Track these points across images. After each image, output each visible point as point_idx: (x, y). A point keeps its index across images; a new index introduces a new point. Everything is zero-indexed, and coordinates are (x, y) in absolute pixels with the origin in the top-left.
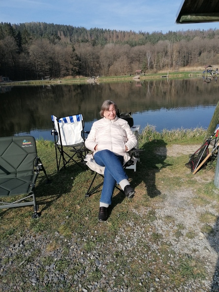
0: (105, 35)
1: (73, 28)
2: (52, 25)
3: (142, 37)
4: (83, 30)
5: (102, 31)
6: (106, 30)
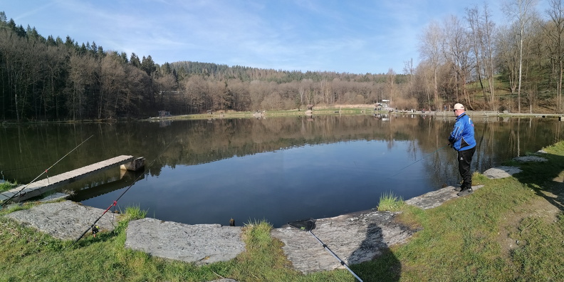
0: (248, 72)
1: (216, 66)
2: (197, 64)
3: (284, 75)
4: (226, 67)
5: (245, 69)
6: (248, 68)
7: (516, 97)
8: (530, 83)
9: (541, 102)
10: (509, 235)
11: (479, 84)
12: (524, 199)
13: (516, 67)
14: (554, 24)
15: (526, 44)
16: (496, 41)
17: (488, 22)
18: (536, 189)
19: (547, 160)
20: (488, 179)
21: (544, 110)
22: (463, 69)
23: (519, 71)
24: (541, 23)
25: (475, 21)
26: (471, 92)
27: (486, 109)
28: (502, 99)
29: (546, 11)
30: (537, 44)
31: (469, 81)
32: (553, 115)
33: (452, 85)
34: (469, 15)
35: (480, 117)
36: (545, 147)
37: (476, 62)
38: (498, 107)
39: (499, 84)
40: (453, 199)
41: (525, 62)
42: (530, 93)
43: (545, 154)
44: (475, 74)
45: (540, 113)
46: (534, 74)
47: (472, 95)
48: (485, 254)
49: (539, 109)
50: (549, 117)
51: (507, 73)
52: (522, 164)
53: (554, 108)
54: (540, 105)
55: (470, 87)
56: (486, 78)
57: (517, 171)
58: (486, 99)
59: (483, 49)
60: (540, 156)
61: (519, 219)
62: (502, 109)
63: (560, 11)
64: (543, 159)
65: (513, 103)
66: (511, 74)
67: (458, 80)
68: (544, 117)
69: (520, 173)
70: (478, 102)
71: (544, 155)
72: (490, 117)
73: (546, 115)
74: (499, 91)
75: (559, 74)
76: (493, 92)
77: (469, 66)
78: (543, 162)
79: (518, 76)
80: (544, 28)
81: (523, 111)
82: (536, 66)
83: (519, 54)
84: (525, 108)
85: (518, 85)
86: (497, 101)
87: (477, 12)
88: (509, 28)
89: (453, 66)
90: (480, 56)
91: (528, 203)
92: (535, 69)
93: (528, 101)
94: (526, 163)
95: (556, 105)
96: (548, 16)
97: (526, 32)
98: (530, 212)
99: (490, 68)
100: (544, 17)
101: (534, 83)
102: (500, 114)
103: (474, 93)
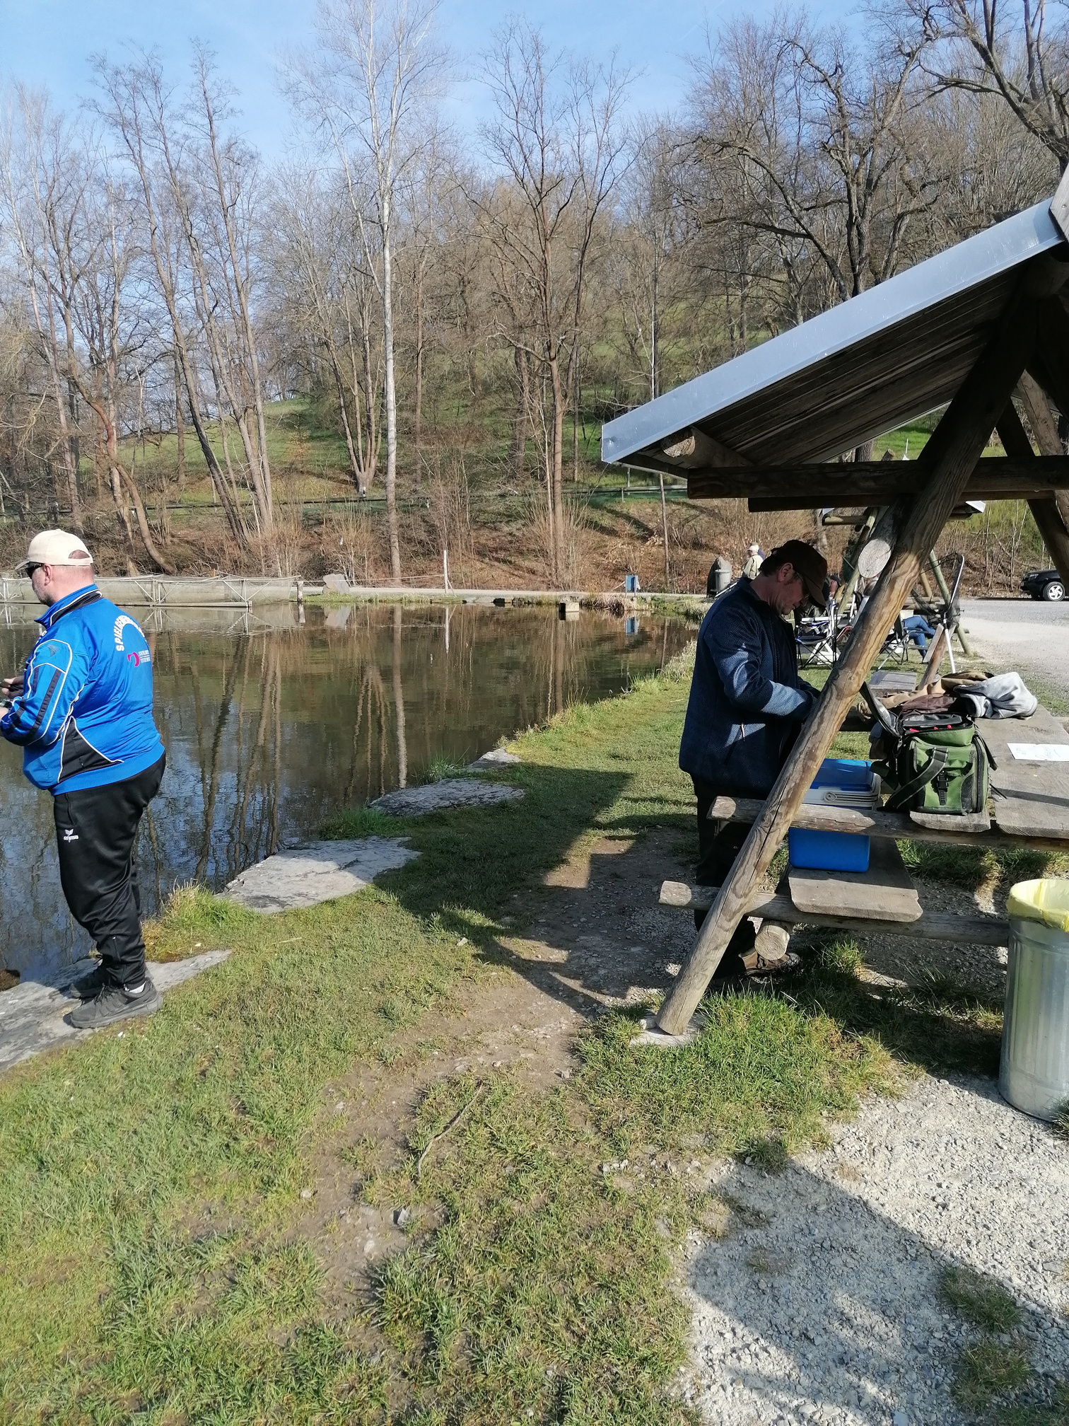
7: (378, 510)
8: (437, 452)
9: (485, 537)
10: (357, 1189)
11: (192, 443)
12: (430, 989)
13: (369, 374)
14: (519, 198)
15: (408, 274)
16: (267, 239)
17: (221, 143)
18: (479, 936)
19: (519, 793)
20: (250, 918)
21: (499, 571)
22: (97, 363)
23: (383, 394)
24: (464, 183)
25: (147, 131)
26: (149, 481)
27: (235, 567)
28: (312, 522)
29: (485, 132)
30: (453, 278)
31: (139, 425)
32: (537, 594)
33: (42, 442)
34: (116, 97)
35: (206, 606)
36: (511, 737)
37: (167, 334)
38: (296, 557)
39: (295, 448)
40: (54, 1048)
41: (410, 355)
42: (440, 493)
43: (512, 767)
44: (168, 393)
45: (483, 585)
46: (451, 412)
47: (155, 500)
48: (235, 1324)
49: (478, 567)
50: (520, 602)
51: (332, 400)
52: (416, 823)
53: (539, 566)
54: (481, 553)
55: (145, 454)
56: (226, 417)
57: (395, 855)
58: (233, 521)
59: (203, 273)
60: (490, 779)
61: (406, 1093)
62: (317, 569)
63: (543, 144)
64: (503, 792)
65: (368, 538)
66: (348, 406)
67: (74, 418)
68: (499, 602)
69: (410, 869)
70: (193, 535)
71: (509, 772)
72: (258, 605)
73: (508, 595)
74: (298, 483)
75: (551, 418)
76: (268, 488)
77: (128, 351)
78: (503, 806)
79: (383, 417)
80: (480, 205)
81: (415, 576)
82: (457, 376)
83: (379, 313)
84: (420, 563)
85: (384, 456)
86: (291, 529)
87: (156, 84)
88: (324, 183)
89: (40, 345)
90: (185, 303)
91: (446, 1005)
92: (452, 388)
93: (432, 529)
94: (436, 818)
95: (543, 553)
96: (496, 154)
97: (406, 218)
98: (457, 1049)
99: (241, 367)
100: (480, 160)
101: (453, 455)
102: (306, 591)
103: (170, 489)
